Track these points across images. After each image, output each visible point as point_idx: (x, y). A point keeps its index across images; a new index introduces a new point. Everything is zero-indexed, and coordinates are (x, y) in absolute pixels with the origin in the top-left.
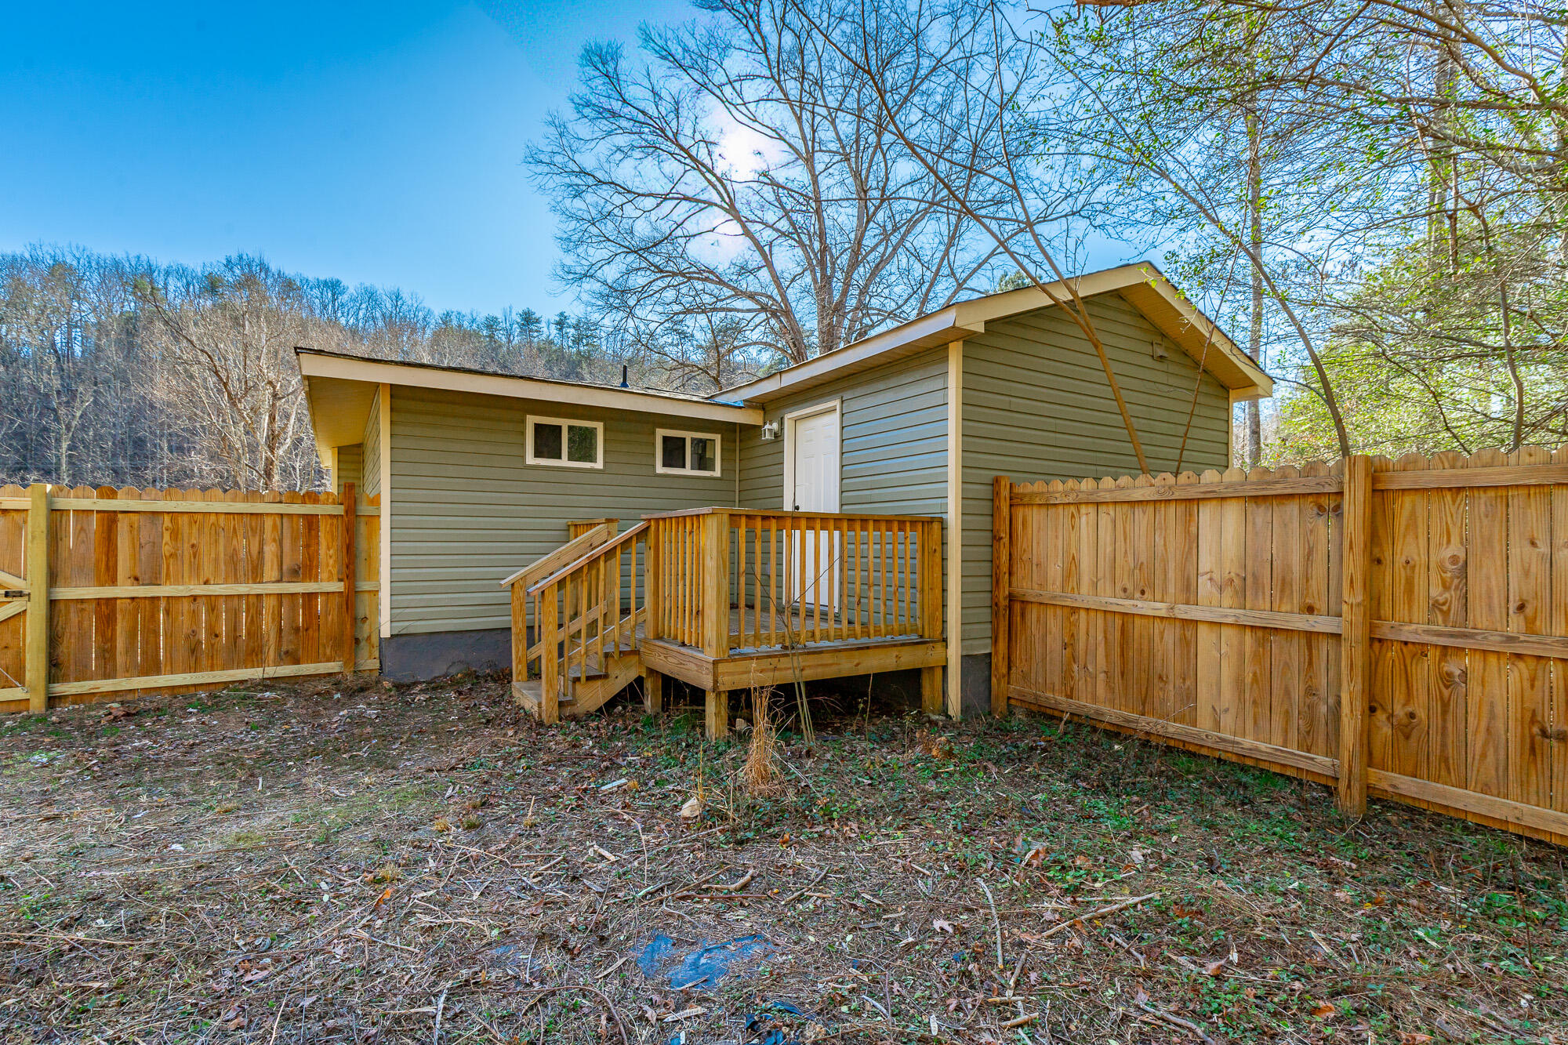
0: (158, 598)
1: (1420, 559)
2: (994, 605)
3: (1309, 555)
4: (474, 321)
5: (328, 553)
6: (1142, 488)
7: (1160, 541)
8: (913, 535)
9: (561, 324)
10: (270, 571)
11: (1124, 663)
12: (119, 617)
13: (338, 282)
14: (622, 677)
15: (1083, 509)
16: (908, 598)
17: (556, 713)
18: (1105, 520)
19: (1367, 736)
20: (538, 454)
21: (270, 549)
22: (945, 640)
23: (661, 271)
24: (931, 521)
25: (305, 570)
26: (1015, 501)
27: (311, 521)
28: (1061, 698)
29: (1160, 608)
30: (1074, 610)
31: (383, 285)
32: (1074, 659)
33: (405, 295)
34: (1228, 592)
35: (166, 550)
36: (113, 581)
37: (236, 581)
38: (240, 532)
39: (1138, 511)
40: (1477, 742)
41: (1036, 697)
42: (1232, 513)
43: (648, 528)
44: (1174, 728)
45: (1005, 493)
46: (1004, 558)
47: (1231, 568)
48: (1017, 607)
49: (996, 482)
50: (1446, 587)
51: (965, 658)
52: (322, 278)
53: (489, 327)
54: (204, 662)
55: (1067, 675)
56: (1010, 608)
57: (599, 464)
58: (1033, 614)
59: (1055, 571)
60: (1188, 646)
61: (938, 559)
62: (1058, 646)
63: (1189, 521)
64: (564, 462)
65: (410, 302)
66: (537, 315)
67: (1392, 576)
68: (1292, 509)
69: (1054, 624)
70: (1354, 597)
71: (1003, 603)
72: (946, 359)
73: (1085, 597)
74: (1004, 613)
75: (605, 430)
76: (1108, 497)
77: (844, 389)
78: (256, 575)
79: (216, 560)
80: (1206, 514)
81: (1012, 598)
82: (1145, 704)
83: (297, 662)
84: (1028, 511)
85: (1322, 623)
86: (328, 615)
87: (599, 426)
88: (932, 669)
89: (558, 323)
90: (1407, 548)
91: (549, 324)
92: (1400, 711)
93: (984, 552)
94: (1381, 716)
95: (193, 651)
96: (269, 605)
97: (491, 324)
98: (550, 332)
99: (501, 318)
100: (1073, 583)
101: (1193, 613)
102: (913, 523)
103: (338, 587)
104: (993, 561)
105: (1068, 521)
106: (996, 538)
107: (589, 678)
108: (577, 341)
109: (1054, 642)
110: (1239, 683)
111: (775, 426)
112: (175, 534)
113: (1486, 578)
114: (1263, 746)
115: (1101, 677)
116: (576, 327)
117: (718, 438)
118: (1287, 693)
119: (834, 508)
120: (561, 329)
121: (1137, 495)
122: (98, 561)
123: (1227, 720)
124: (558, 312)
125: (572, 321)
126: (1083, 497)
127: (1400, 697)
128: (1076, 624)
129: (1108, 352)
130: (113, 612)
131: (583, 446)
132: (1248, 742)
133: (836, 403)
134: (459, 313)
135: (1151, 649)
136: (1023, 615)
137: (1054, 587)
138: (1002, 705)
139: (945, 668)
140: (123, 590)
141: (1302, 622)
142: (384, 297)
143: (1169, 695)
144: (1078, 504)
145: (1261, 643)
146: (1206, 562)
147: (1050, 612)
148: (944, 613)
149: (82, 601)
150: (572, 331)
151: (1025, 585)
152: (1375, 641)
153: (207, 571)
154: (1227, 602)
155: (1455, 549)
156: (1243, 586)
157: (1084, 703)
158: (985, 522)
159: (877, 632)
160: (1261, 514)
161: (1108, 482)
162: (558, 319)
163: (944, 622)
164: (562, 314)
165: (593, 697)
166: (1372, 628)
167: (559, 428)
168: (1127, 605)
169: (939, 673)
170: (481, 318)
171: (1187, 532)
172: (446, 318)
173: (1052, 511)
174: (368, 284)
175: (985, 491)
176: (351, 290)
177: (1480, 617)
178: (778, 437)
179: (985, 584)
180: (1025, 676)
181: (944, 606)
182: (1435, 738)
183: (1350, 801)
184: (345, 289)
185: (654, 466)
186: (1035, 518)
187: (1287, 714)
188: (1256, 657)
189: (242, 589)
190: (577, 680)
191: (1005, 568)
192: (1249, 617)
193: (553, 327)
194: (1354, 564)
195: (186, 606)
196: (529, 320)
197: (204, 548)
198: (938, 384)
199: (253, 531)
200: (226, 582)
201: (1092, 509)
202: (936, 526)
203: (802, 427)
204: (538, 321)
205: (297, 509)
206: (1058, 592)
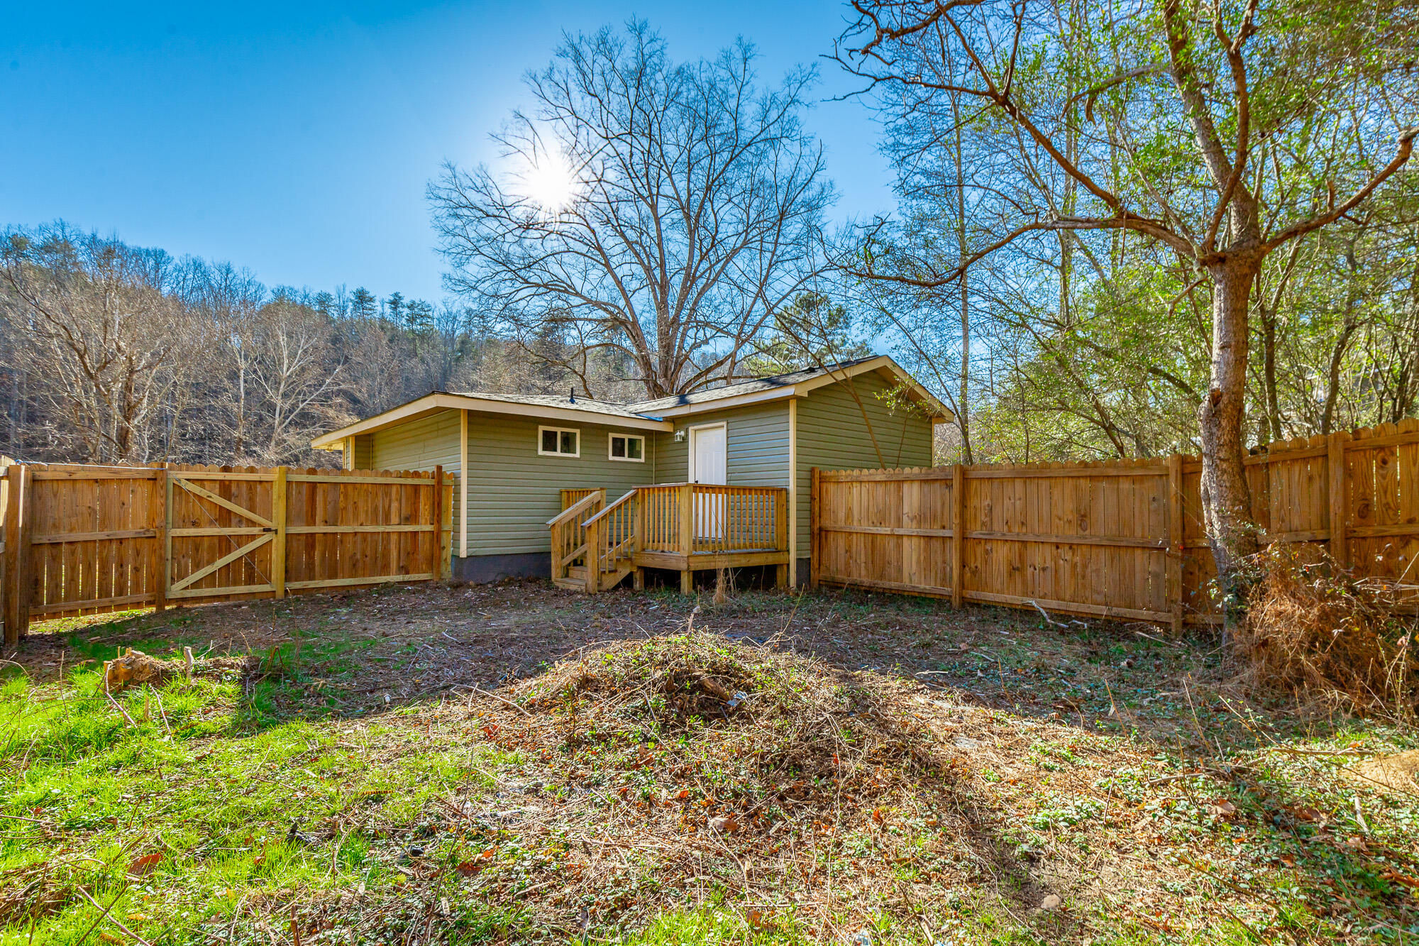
0: (336, 533)
1: (978, 506)
2: (812, 534)
3: (943, 505)
4: (306, 296)
5: (424, 508)
6: (880, 475)
7: (888, 500)
8: (773, 497)
9: (395, 303)
10: (394, 518)
11: (873, 558)
12: (317, 545)
13: (163, 252)
14: (624, 572)
15: (854, 484)
16: (770, 530)
17: (596, 588)
18: (864, 490)
19: (962, 576)
20: (545, 449)
21: (395, 505)
22: (788, 551)
23: (528, 282)
24: (782, 490)
25: (411, 518)
26: (822, 480)
27: (416, 488)
28: (845, 577)
29: (887, 530)
30: (851, 533)
31: (211, 258)
32: (851, 557)
33: (236, 269)
34: (915, 522)
35: (342, 505)
36: (314, 524)
37: (377, 524)
38: (380, 494)
39: (879, 485)
40: (995, 574)
41: (833, 578)
42: (916, 486)
43: (637, 493)
44: (894, 585)
45: (817, 476)
46: (817, 509)
47: (915, 511)
48: (823, 533)
49: (812, 470)
50: (986, 516)
51: (798, 560)
52: (144, 247)
53: (321, 302)
54: (360, 572)
55: (847, 564)
56: (820, 534)
57: (577, 455)
58: (831, 536)
59: (842, 514)
60: (899, 547)
61: (785, 510)
62: (843, 552)
63: (899, 490)
64: (558, 453)
65: (242, 276)
66: (371, 294)
67: (970, 513)
68: (937, 485)
69: (841, 542)
70: (956, 521)
71: (816, 531)
72: (788, 407)
73: (856, 527)
74: (817, 537)
75: (581, 434)
76: (865, 479)
77: (729, 416)
78: (387, 521)
79: (367, 511)
80: (906, 487)
81: (821, 529)
82: (882, 577)
83: (407, 573)
84: (828, 485)
85: (947, 533)
86: (424, 546)
87: (578, 431)
88: (782, 565)
89: (392, 303)
90: (974, 502)
91: (383, 303)
92: (973, 566)
93: (807, 506)
94: (967, 569)
95: (354, 565)
96: (394, 538)
97: (324, 300)
98: (381, 309)
99: (334, 294)
100: (850, 520)
101: (901, 531)
102: (773, 490)
103: (429, 528)
104: (811, 511)
105: (847, 490)
106: (813, 499)
107: (610, 572)
108: (411, 320)
109: (841, 551)
110: (918, 562)
111: (683, 433)
112: (346, 496)
113: (997, 511)
114: (927, 587)
115: (863, 565)
116: (411, 307)
117: (643, 438)
118: (936, 563)
119: (722, 481)
120: (395, 309)
121: (878, 479)
122: (307, 512)
123: (915, 579)
124: (393, 293)
125: (406, 301)
126: (854, 479)
127: (973, 560)
128: (852, 541)
129: (865, 407)
130: (314, 541)
131: (568, 443)
132: (922, 586)
133: (724, 423)
134: (292, 289)
135: (884, 549)
136: (826, 538)
137: (841, 523)
138: (816, 585)
139: (788, 565)
140: (319, 529)
141: (941, 533)
142: (213, 269)
143: (892, 571)
144: (852, 482)
145: (926, 543)
146: (906, 510)
147: (839, 535)
148: (788, 537)
149: (299, 534)
150: (406, 311)
151: (828, 523)
152: (964, 538)
153: (362, 517)
154: (914, 526)
155: (988, 501)
156: (920, 519)
157: (855, 577)
158: (808, 491)
159: (757, 547)
160: (926, 487)
161: (865, 471)
162: (392, 298)
163: (788, 541)
164: (396, 294)
165: (610, 581)
166: (964, 533)
167: (556, 433)
168: (874, 530)
169: (785, 567)
170: (314, 294)
171: (898, 495)
172: (280, 294)
173: (840, 485)
174: (194, 255)
175: (806, 475)
176: (177, 261)
177: (996, 528)
178: (685, 440)
179: (807, 522)
180: (828, 569)
181: (788, 533)
182: (983, 575)
183: (956, 602)
184: (170, 260)
185: (607, 456)
186: (832, 488)
187: (936, 573)
188: (925, 550)
189: (381, 529)
190: (604, 572)
191: (817, 514)
192: (923, 532)
193: (387, 306)
194: (956, 509)
195: (351, 538)
196: (362, 298)
197: (360, 504)
198: (782, 419)
199: (386, 493)
200: (371, 524)
201: (858, 485)
202: (784, 492)
203: (699, 435)
204: (371, 300)
205: (410, 481)
206: (843, 524)
